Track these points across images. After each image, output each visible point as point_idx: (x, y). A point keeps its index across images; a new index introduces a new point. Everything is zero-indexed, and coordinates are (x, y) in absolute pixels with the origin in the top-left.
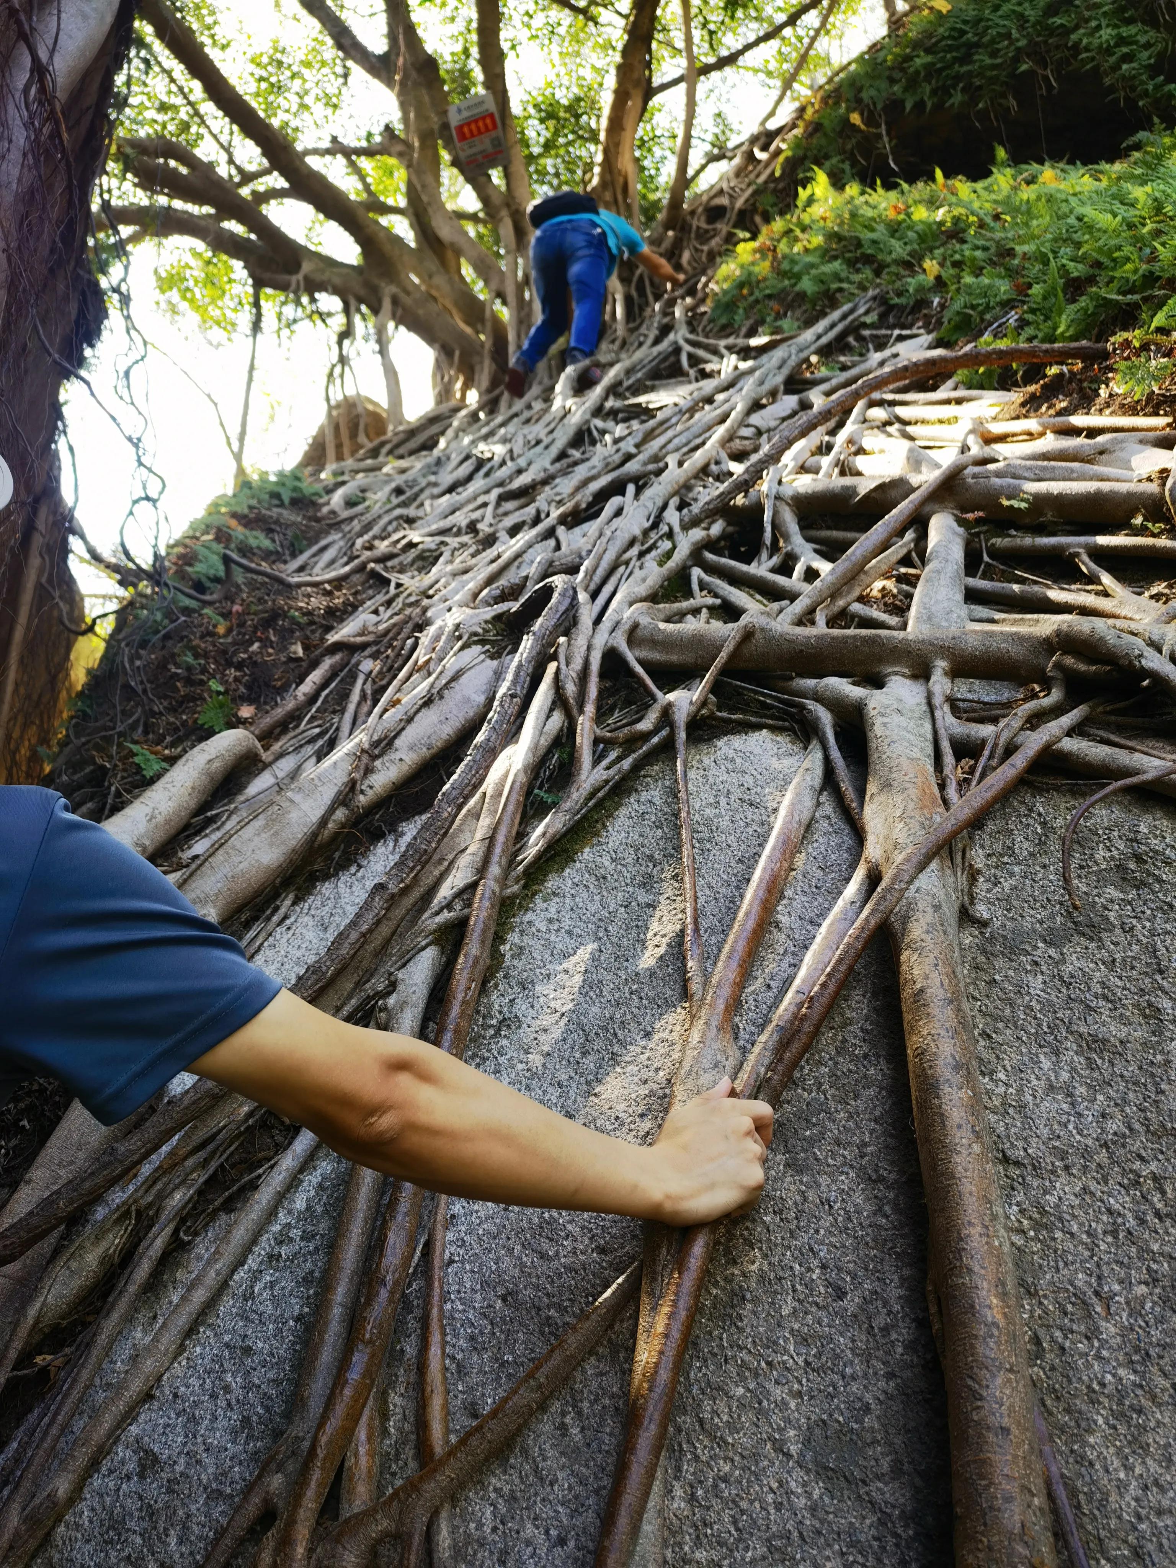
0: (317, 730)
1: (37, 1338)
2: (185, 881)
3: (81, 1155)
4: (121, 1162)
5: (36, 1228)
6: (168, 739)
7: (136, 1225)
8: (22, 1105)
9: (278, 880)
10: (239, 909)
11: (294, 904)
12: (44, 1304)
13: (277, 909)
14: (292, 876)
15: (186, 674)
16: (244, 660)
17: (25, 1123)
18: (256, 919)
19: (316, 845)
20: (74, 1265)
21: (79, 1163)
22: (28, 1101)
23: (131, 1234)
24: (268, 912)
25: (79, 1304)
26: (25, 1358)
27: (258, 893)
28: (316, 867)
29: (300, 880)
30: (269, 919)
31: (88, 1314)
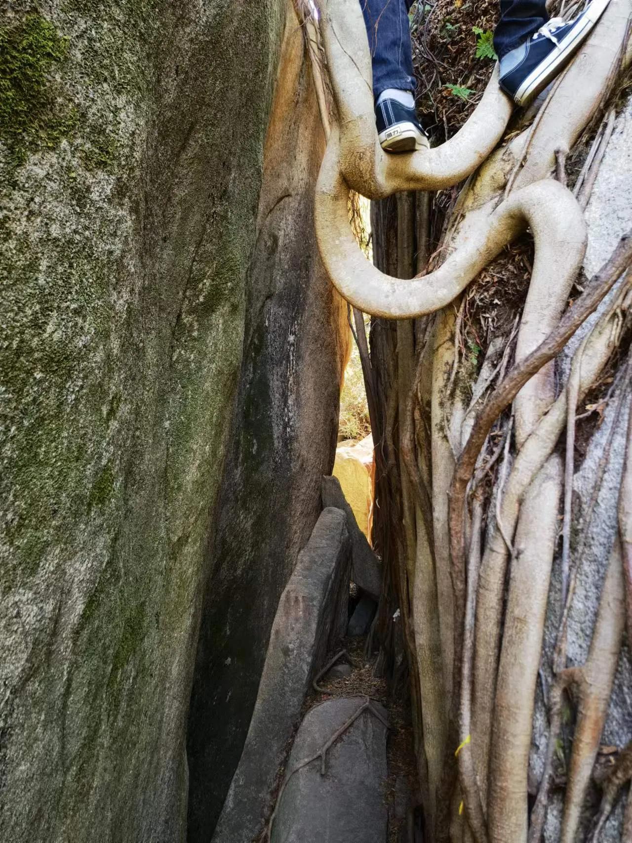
0: (576, 6)
1: (582, 396)
2: (534, 134)
3: (553, 299)
4: (606, 283)
5: (565, 334)
6: (460, 80)
7: (624, 320)
8: (491, 292)
9: (602, 104)
10: (580, 136)
11: (617, 117)
12: (580, 377)
13: (606, 125)
14: (610, 99)
15: (450, 40)
16: (486, 8)
17: (496, 301)
18: (592, 138)
19: (622, 68)
20: (590, 352)
21: (554, 305)
22: (494, 289)
23: (622, 327)
24: (600, 129)
25: (600, 374)
26: (580, 409)
27: (590, 120)
28: (625, 86)
29: (616, 100)
30: (603, 134)
31: (607, 378)
